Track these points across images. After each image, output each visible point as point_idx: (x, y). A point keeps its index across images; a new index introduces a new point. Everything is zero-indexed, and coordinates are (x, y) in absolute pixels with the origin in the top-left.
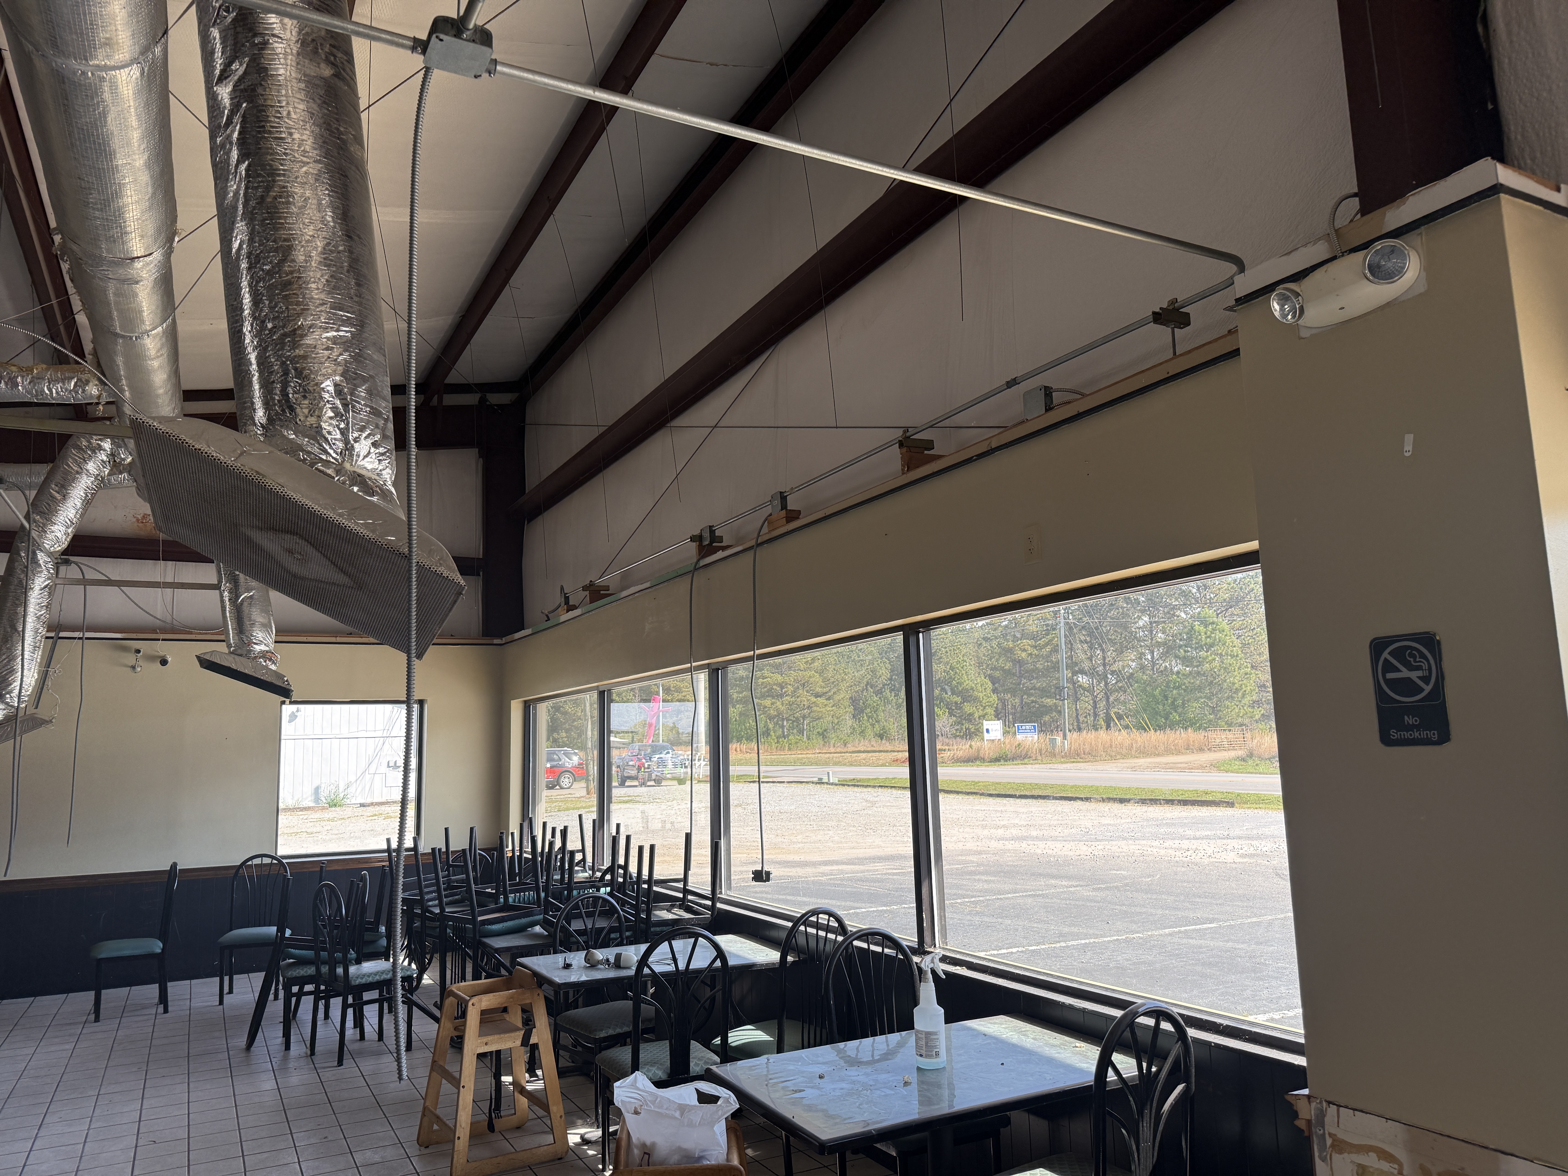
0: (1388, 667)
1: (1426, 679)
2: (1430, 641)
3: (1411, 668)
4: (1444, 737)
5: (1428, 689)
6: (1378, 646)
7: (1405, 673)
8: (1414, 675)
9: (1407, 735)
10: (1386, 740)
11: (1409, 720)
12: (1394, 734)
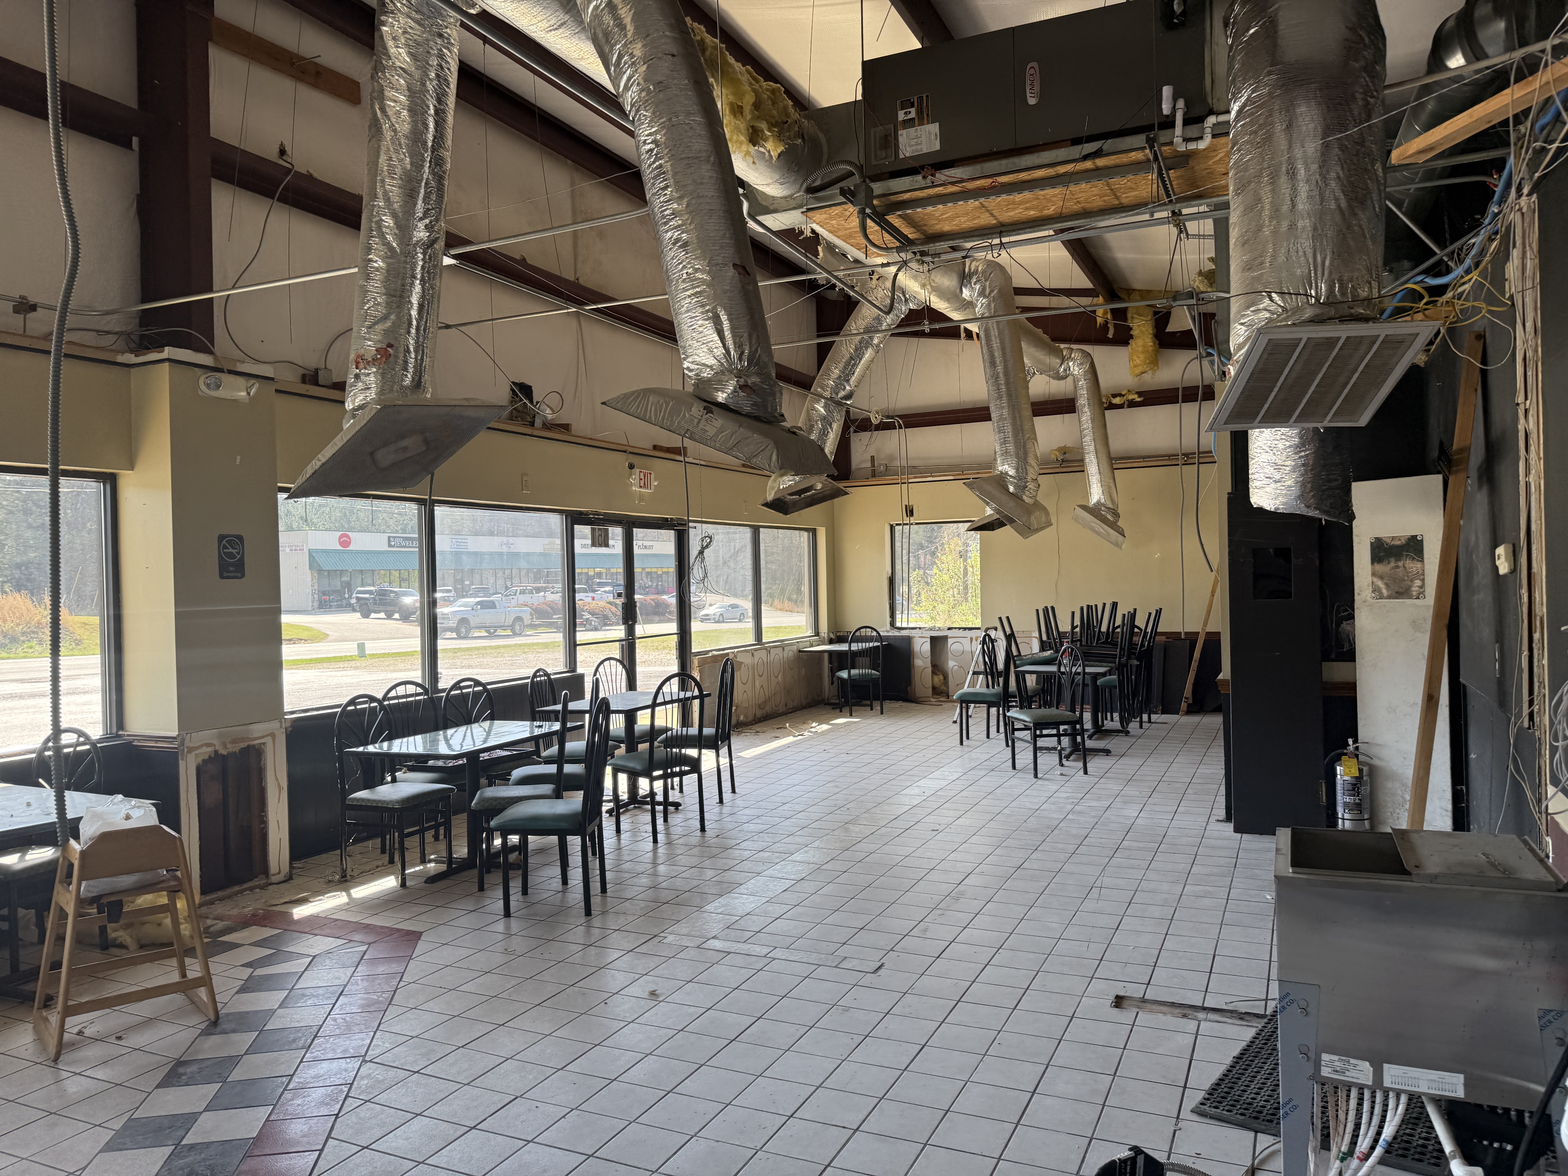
0: (225, 547)
1: (238, 553)
2: (240, 538)
3: (233, 548)
4: (243, 576)
5: (238, 557)
6: (221, 538)
7: (231, 550)
8: (234, 551)
9: (229, 574)
10: (222, 577)
11: (231, 569)
12: (225, 574)
